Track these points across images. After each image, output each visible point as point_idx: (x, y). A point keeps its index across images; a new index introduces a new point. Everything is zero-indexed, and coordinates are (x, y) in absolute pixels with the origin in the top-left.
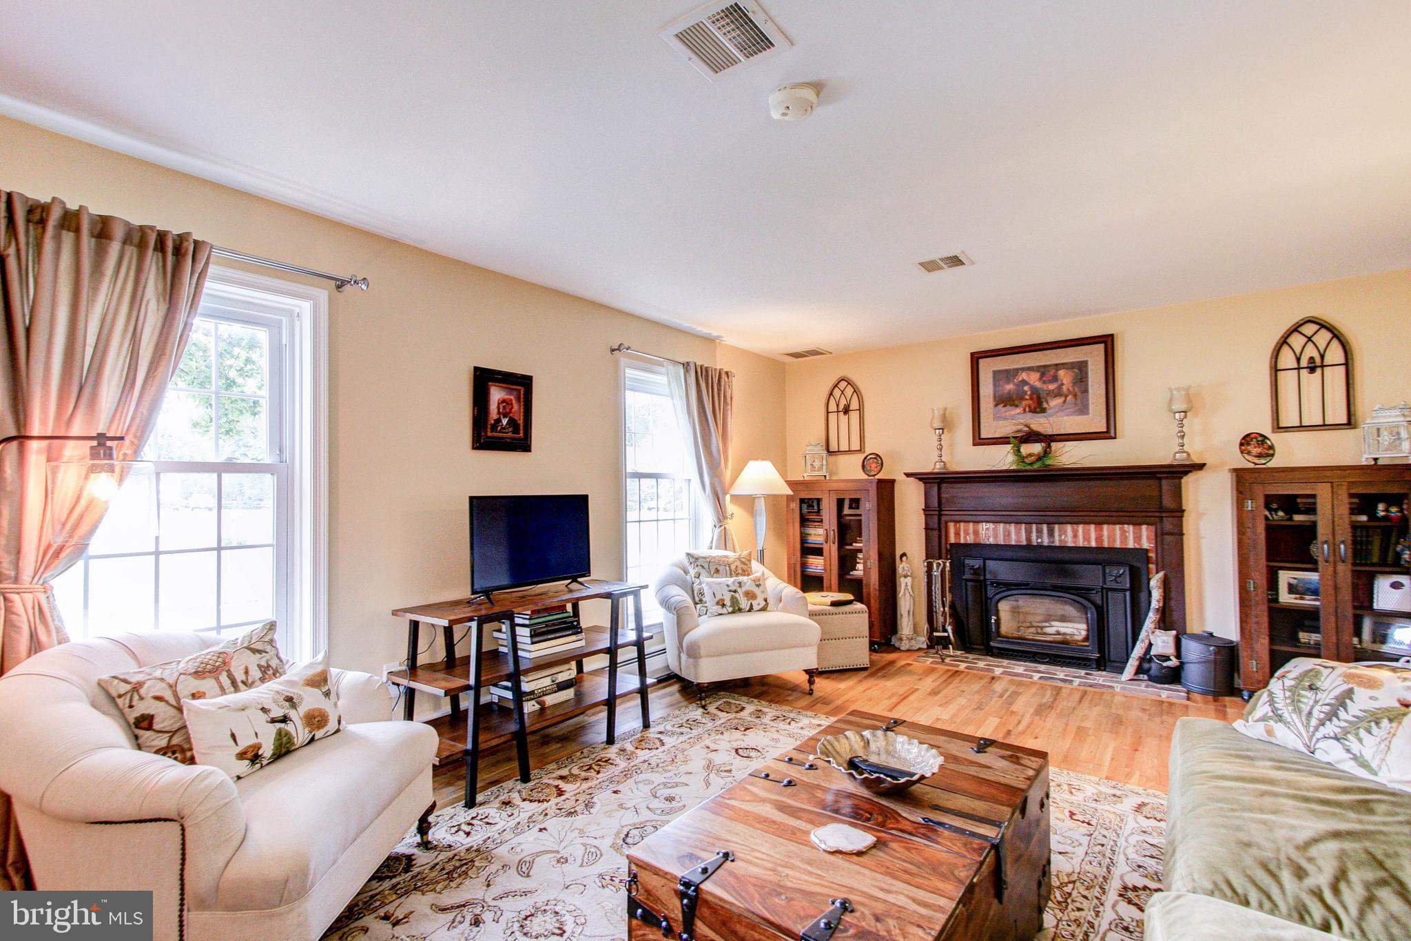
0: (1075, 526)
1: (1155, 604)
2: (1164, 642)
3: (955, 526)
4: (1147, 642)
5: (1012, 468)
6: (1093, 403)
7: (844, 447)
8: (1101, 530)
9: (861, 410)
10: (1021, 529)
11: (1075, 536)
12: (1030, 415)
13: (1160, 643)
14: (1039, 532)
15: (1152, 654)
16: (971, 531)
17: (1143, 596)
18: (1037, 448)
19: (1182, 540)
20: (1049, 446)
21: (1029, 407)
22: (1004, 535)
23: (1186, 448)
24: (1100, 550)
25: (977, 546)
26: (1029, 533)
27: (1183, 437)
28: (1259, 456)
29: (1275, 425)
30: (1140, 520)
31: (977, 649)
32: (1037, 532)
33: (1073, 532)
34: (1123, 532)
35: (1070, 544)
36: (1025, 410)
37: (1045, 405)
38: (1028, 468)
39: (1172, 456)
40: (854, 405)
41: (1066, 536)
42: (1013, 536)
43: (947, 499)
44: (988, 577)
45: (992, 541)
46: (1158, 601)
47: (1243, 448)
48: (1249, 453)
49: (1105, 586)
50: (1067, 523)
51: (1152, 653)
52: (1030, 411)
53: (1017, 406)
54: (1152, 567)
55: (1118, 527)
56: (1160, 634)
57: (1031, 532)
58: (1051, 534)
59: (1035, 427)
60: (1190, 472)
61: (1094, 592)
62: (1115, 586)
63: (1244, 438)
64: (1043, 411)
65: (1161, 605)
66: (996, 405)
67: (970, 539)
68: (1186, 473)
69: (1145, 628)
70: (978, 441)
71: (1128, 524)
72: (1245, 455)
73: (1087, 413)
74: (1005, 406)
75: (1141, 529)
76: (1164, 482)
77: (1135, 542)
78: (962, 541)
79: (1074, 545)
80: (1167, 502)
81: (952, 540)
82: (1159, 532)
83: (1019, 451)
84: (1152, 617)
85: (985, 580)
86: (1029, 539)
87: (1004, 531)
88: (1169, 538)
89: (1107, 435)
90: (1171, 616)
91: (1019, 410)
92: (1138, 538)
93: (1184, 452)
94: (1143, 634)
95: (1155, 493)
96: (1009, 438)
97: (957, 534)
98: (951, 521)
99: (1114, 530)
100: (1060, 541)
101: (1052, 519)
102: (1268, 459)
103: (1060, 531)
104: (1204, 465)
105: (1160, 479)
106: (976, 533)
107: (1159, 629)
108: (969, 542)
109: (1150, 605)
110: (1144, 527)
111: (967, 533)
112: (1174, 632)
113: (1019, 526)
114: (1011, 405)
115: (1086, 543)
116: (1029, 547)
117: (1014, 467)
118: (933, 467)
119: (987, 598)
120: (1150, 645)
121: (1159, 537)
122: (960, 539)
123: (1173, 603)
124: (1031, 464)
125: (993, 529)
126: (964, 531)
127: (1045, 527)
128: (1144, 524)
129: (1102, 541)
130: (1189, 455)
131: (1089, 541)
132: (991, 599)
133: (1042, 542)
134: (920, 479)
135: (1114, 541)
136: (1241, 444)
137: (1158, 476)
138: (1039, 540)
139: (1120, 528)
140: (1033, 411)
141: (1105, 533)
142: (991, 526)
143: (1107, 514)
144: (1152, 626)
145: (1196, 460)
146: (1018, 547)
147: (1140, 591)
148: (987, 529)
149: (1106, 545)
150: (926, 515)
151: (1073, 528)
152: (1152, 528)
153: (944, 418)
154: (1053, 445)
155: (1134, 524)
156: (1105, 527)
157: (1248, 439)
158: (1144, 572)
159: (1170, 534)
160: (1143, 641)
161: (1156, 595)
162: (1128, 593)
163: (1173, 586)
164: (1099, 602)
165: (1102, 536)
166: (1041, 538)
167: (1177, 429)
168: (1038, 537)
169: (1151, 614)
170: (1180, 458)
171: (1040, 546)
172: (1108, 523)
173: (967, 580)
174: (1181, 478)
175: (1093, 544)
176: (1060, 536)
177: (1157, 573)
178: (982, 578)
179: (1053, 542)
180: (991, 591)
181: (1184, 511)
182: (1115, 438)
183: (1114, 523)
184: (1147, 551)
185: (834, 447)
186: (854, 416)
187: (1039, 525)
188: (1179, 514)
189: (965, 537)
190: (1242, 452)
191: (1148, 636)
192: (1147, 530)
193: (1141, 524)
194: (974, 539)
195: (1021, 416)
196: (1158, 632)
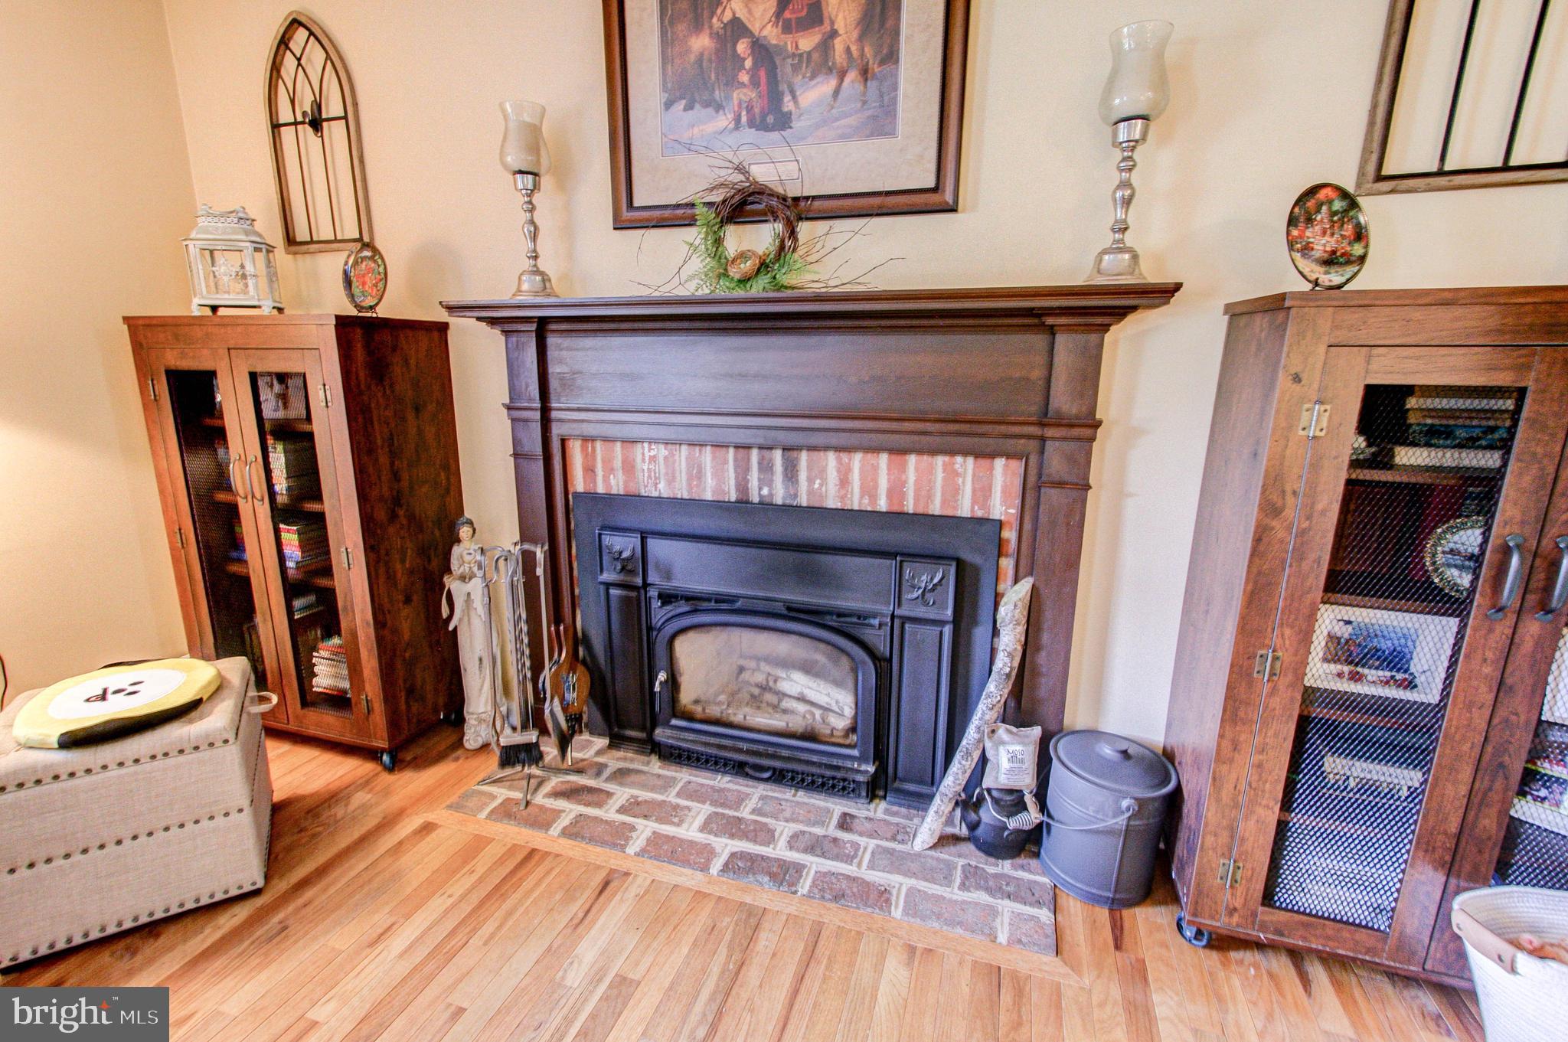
0: (844, 456)
1: (1005, 662)
2: (1013, 758)
3: (584, 449)
4: (976, 755)
5: (700, 293)
6: (906, 96)
7: (326, 233)
8: (903, 469)
9: (350, 117)
10: (726, 462)
11: (844, 482)
12: (750, 134)
13: (1005, 763)
14: (766, 468)
15: (984, 786)
16: (618, 463)
17: (980, 634)
18: (761, 238)
19: (1084, 501)
20: (793, 234)
21: (749, 109)
22: (690, 478)
23: (1129, 239)
24: (896, 518)
25: (631, 500)
26: (743, 471)
27: (1127, 202)
28: (1331, 261)
29: (1371, 168)
30: (992, 443)
31: (631, 740)
32: (761, 469)
33: (839, 471)
34: (951, 474)
35: (832, 503)
36: (737, 120)
37: (788, 105)
38: (739, 293)
39: (1091, 263)
40: (333, 107)
41: (824, 482)
42: (710, 481)
43: (562, 377)
44: (653, 577)
45: (663, 490)
46: (1010, 655)
47: (1295, 233)
48: (1306, 249)
49: (897, 612)
50: (826, 448)
51: (987, 782)
52: (751, 124)
53: (719, 108)
54: (1007, 564)
55: (940, 460)
56: (1005, 737)
57: (747, 470)
58: (791, 473)
59: (763, 174)
60: (1134, 309)
61: (876, 622)
62: (920, 612)
63: (1300, 201)
64: (784, 122)
65: (1016, 663)
66: (668, 105)
67: (616, 484)
68: (1121, 313)
69: (975, 721)
70: (627, 215)
71: (965, 453)
72: (1297, 256)
73: (892, 133)
74: (689, 107)
75: (992, 469)
76: (1061, 339)
77: (974, 502)
78: (601, 489)
79: (839, 505)
80: (1063, 400)
81: (579, 484)
82: (1032, 479)
83: (718, 242)
84: (993, 693)
85: (646, 585)
86: (742, 487)
87: (689, 467)
88: (1052, 497)
89: (934, 198)
90: (1034, 688)
91: (724, 120)
92: (983, 493)
93: (1121, 250)
94: (971, 734)
95: (1038, 374)
96: (692, 205)
97: (589, 470)
98: (576, 437)
99: (931, 470)
100: (810, 492)
101: (792, 438)
102: (1350, 270)
103: (810, 468)
104: (1178, 287)
105: (1052, 331)
106: (629, 467)
107: (1003, 721)
108: (614, 491)
109: (992, 662)
110: (1000, 463)
111: (609, 470)
112: (1037, 731)
113: (721, 452)
114: (707, 104)
115: (866, 501)
116: (742, 506)
117: (704, 291)
118: (514, 289)
119: (650, 628)
120: (984, 760)
121: (1031, 491)
122: (595, 482)
123: (1042, 658)
124: (744, 281)
125: (666, 458)
126: (604, 462)
127: (778, 454)
128: (1001, 455)
129: (902, 495)
130: (1135, 257)
131: (874, 497)
132: (659, 630)
133: (771, 495)
134: (493, 322)
135: (930, 497)
136: (1292, 221)
137: (1050, 321)
138: (765, 491)
139: (945, 464)
140: (759, 124)
141: (911, 476)
142: (662, 451)
143: (920, 426)
144: (992, 715)
145: (1150, 275)
146: (719, 506)
147: (974, 622)
148: (653, 459)
149: (910, 507)
150: (514, 420)
151: (839, 461)
152: (1018, 466)
153: (533, 137)
154: (804, 229)
155: (978, 455)
156: (912, 460)
157: (1311, 204)
158: (986, 580)
159: (1060, 484)
160: (968, 754)
161: (1010, 639)
162: (947, 630)
163: (1048, 615)
164: (882, 647)
165: (904, 483)
166: (770, 486)
167: (1116, 178)
168: (762, 483)
169: (991, 687)
170: (1115, 271)
171: (766, 506)
172: (920, 452)
173: (608, 585)
174: (1106, 328)
175: (883, 505)
176: (810, 481)
177: (1016, 581)
178: (639, 581)
179: (796, 496)
180: (659, 613)
181: (1097, 425)
182: (954, 210)
183: (934, 452)
184: (1000, 524)
185: (302, 234)
186: (336, 132)
187: (766, 453)
188: (1088, 432)
189: (606, 479)
190: (1291, 246)
191: (980, 740)
192: (1005, 474)
193: (992, 456)
194: (626, 483)
195: (731, 140)
196: (1002, 730)
